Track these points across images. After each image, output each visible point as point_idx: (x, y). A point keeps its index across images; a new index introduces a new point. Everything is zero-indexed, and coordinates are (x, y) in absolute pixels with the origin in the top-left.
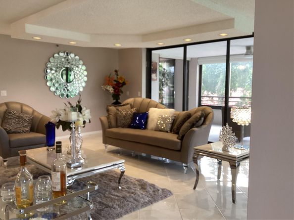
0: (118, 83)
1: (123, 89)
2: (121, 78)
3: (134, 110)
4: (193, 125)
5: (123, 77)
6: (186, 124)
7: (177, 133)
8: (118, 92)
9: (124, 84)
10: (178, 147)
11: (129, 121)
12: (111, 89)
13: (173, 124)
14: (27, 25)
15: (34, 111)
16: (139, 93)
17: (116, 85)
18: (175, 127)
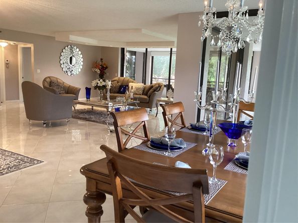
0: (103, 67)
1: (106, 71)
2: (104, 64)
3: (120, 84)
4: (155, 91)
5: (106, 63)
6: (151, 90)
7: (147, 95)
8: (103, 73)
9: (107, 68)
10: (148, 101)
11: (117, 90)
12: (98, 71)
13: (144, 91)
14: (70, 36)
15: (64, 82)
16: (116, 74)
17: (102, 68)
18: (145, 92)
